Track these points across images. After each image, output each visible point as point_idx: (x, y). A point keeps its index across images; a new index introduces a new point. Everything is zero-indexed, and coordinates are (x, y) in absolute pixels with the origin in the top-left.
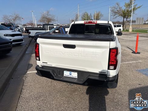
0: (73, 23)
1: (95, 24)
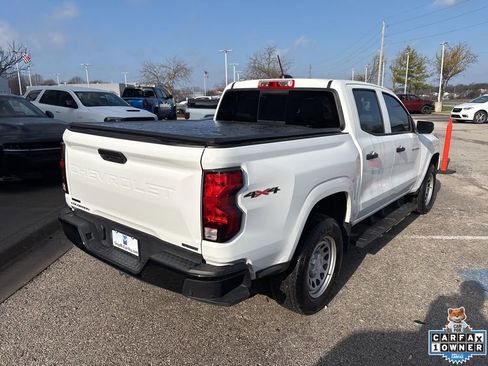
0: (228, 87)
1: (286, 92)
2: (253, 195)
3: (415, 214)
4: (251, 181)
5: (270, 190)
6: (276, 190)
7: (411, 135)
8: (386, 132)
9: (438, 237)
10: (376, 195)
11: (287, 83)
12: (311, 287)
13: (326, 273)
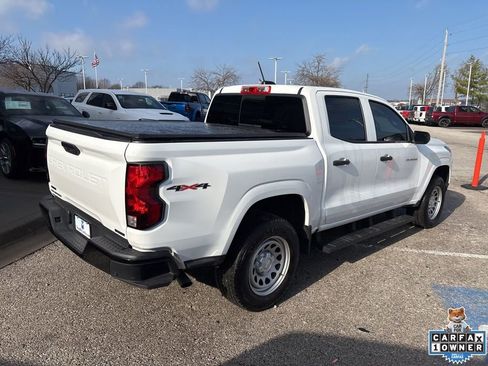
2: (178, 188)
3: (419, 227)
4: (175, 176)
5: (199, 186)
6: (205, 186)
7: (406, 145)
8: (369, 140)
9: (430, 252)
10: (348, 201)
11: (263, 88)
12: (257, 284)
13: (278, 273)
